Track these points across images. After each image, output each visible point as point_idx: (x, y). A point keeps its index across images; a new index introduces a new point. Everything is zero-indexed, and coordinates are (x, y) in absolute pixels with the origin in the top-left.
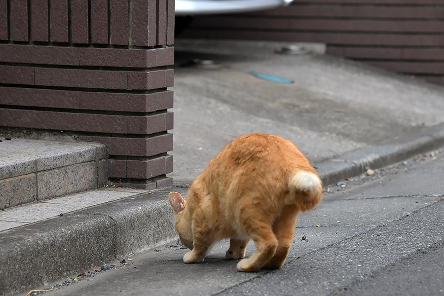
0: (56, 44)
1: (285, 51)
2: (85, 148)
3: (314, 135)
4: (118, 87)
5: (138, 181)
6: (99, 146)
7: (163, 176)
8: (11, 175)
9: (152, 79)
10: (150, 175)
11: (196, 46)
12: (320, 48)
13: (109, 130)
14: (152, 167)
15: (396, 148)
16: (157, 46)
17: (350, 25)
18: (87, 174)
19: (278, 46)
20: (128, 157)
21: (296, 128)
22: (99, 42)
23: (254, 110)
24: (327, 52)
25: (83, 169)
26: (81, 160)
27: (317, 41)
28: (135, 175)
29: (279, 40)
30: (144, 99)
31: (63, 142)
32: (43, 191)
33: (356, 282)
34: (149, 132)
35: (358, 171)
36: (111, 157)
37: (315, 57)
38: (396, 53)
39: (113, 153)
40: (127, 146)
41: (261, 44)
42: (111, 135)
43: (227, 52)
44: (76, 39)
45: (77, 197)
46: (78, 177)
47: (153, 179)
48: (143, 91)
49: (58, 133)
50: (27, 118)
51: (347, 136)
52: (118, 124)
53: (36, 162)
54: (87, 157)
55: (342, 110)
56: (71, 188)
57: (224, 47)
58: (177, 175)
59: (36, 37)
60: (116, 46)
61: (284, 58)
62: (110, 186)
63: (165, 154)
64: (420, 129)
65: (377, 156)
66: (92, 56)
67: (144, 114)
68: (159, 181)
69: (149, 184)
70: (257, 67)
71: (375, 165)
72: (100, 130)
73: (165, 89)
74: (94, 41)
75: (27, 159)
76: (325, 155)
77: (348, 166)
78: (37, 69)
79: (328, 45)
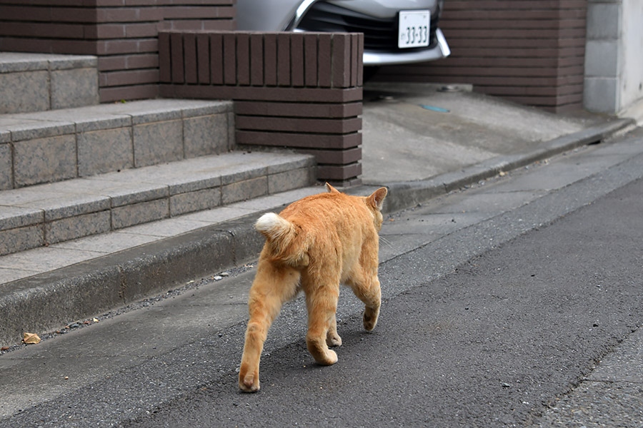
0: (282, 86)
1: (444, 90)
2: (300, 158)
3: (463, 148)
4: (323, 116)
5: (338, 181)
6: (310, 156)
7: (355, 177)
8: (250, 177)
9: (347, 110)
10: (346, 177)
11: (382, 86)
12: (469, 87)
13: (317, 146)
14: (347, 171)
15: (521, 157)
16: (351, 87)
17: (490, 71)
18: (302, 176)
19: (440, 86)
20: (331, 165)
21: (450, 144)
22: (311, 84)
23: (421, 131)
24: (474, 90)
25: (299, 173)
26: (298, 166)
27: (467, 82)
28: (335, 177)
29: (440, 82)
30: (341, 123)
31: (286, 154)
32: (272, 188)
33: (489, 251)
34: (345, 147)
35: (493, 173)
36: (319, 164)
37: (465, 93)
38: (522, 91)
39: (320, 162)
40: (330, 157)
41: (427, 85)
42: (319, 149)
43: (403, 91)
44: (294, 83)
45: (295, 192)
46: (296, 179)
47: (348, 180)
48: (341, 118)
49: (283, 148)
50: (262, 138)
51: (486, 149)
52: (323, 141)
53: (267, 168)
54: (302, 164)
55: (483, 130)
56: (291, 186)
57: (402, 87)
58: (366, 176)
59: (268, 82)
60: (322, 87)
61: (443, 95)
62: (318, 185)
63: (356, 162)
64: (538, 143)
65: (507, 163)
66: (306, 94)
67: (342, 134)
68: (352, 181)
69: (345, 183)
70: (424, 101)
71: (505, 169)
72: (311, 146)
73: (356, 117)
74: (307, 84)
75: (261, 166)
76: (470, 162)
77: (486, 170)
78: (269, 104)
79: (475, 85)
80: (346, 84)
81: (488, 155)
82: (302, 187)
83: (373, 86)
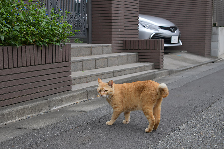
0: (147, 50)
1: (181, 52)
2: (151, 64)
3: (185, 63)
5: (159, 69)
7: (162, 68)
8: (141, 67)
9: (161, 54)
10: (160, 68)
11: (168, 51)
12: (186, 51)
14: (160, 67)
15: (197, 65)
16: (161, 50)
17: (191, 48)
18: (151, 67)
19: (180, 51)
21: (182, 62)
22: (153, 49)
23: (176, 60)
24: (187, 52)
28: (158, 68)
29: (180, 50)
31: (148, 63)
32: (145, 70)
33: (190, 82)
34: (160, 62)
35: (191, 68)
36: (155, 65)
37: (185, 53)
38: (198, 52)
40: (157, 64)
41: (177, 51)
43: (172, 52)
44: (150, 49)
47: (161, 68)
48: (159, 56)
49: (147, 62)
50: (143, 60)
51: (190, 63)
52: (156, 61)
53: (144, 66)
54: (151, 65)
55: (189, 60)
56: (149, 69)
57: (172, 51)
58: (164, 68)
59: (145, 49)
60: (156, 50)
61: (181, 53)
63: (162, 65)
64: (201, 62)
65: (194, 66)
66: (152, 51)
67: (159, 59)
68: (162, 69)
69: (160, 69)
70: (176, 54)
72: (153, 61)
73: (162, 56)
76: (186, 66)
77: (189, 67)
78: (145, 53)
79: (187, 51)
80: (161, 49)
81: (190, 64)
82: (151, 70)
83: (166, 51)
